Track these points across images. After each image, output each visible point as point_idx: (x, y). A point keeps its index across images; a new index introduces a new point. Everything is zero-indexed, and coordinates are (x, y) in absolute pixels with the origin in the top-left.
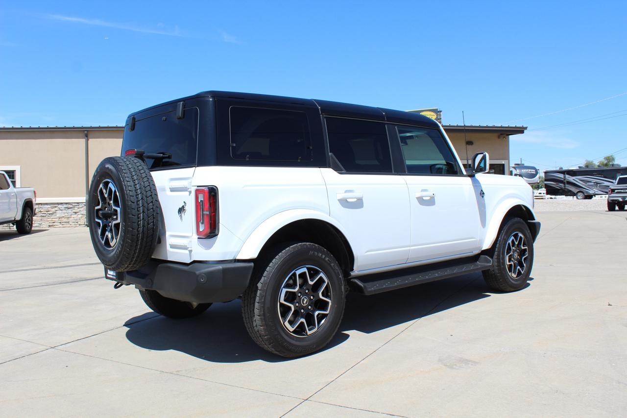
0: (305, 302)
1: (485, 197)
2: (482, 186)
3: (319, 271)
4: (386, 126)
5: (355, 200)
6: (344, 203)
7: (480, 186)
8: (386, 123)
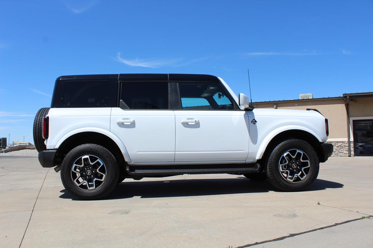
0: (89, 173)
1: (257, 124)
2: (255, 117)
3: (97, 158)
4: (169, 83)
5: (130, 123)
6: (121, 125)
7: (254, 116)
8: (169, 82)
